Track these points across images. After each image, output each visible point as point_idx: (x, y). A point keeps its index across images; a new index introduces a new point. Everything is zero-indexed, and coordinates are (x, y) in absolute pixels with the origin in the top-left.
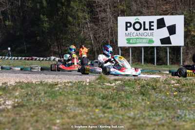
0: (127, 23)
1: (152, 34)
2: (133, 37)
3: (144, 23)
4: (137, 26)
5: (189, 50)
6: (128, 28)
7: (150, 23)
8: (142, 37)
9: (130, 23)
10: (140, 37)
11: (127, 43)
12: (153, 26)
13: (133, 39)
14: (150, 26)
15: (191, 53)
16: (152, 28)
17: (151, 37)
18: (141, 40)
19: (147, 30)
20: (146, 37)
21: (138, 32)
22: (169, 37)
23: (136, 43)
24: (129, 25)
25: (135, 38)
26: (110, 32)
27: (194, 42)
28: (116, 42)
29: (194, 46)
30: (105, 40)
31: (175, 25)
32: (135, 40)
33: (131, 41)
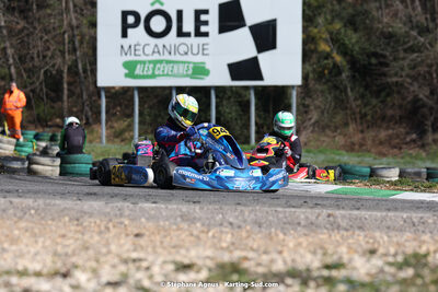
0: (125, 14)
1: (203, 50)
2: (143, 58)
3: (180, 13)
4: (158, 24)
5: (310, 97)
6: (130, 31)
7: (198, 13)
8: (172, 58)
9: (136, 15)
10: (166, 57)
11: (126, 75)
12: (206, 23)
13: (144, 62)
14: (198, 23)
15: (317, 107)
16: (203, 29)
17: (199, 59)
18: (168, 68)
19: (188, 35)
22: (255, 59)
23: (153, 76)
24: (131, 19)
25: (150, 62)
26: (66, 41)
27: (326, 72)
28: (85, 71)
29: (325, 87)
30: (53, 66)
31: (275, 20)
32: (151, 66)
33: (138, 71)
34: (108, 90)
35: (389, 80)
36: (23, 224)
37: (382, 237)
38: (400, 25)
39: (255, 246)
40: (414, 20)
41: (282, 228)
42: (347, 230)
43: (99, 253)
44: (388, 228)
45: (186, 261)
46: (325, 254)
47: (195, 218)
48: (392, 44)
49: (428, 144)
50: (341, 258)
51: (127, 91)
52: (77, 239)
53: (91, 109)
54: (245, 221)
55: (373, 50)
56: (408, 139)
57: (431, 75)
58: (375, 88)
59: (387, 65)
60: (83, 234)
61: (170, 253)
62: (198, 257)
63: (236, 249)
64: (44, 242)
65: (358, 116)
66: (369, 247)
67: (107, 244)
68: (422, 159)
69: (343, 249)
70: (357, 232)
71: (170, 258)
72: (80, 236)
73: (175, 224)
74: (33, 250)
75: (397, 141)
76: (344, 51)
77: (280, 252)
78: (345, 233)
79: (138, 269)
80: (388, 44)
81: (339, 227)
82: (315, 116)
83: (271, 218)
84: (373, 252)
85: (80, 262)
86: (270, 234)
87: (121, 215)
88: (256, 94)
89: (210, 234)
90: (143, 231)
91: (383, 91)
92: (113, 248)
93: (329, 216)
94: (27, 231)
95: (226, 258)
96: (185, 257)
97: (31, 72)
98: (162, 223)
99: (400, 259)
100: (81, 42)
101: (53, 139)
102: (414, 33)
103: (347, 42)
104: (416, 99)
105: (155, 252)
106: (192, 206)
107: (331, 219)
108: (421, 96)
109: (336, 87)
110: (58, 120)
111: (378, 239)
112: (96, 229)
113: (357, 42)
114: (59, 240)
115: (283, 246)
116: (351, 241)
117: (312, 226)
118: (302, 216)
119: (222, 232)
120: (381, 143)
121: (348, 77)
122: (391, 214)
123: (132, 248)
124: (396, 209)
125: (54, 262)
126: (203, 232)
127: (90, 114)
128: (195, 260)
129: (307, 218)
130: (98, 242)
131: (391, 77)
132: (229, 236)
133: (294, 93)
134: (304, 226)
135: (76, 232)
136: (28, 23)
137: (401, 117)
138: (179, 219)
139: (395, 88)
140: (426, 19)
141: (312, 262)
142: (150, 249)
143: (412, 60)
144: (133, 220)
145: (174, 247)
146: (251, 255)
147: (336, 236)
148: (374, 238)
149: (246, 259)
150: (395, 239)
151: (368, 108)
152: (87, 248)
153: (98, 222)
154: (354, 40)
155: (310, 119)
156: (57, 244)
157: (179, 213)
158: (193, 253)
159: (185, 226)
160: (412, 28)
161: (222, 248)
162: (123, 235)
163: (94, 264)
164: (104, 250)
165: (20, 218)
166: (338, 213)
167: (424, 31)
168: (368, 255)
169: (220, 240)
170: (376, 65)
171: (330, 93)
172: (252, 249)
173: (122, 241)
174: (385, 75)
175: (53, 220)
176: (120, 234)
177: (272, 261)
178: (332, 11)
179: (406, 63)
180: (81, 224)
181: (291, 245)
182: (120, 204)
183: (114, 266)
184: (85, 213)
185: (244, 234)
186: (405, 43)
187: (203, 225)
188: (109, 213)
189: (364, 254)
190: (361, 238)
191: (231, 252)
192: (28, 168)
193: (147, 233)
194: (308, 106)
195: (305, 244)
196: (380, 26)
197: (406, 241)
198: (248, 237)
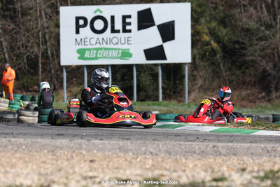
0: (78, 19)
1: (128, 41)
2: (90, 47)
3: (113, 18)
4: (99, 25)
5: (197, 70)
6: (81, 29)
7: (124, 18)
8: (109, 46)
9: (85, 19)
10: (105, 46)
11: (79, 58)
12: (130, 24)
13: (90, 50)
14: (125, 24)
15: (201, 77)
16: (128, 28)
17: (125, 47)
19: (118, 31)
20: (116, 46)
21: (100, 36)
23: (96, 58)
24: (81, 22)
25: (94, 49)
26: (40, 37)
27: (207, 54)
28: (53, 55)
29: (207, 63)
30: (32, 53)
31: (174, 22)
32: (95, 52)
33: (87, 55)
34: (67, 67)
35: (247, 58)
36: (18, 155)
37: (248, 160)
38: (254, 23)
39: (168, 167)
40: (262, 20)
41: (184, 156)
42: (225, 156)
43: (68, 173)
44: (252, 154)
45: (124, 178)
46: (213, 172)
47: (128, 150)
48: (249, 36)
49: (273, 99)
50: (223, 174)
51: (79, 68)
52: (53, 165)
53: (57, 80)
54: (160, 151)
55: (236, 39)
56: (260, 96)
57: (274, 55)
58: (238, 64)
59: (246, 49)
60: (57, 161)
61: (113, 172)
62: (132, 175)
63: (156, 169)
64: (32, 166)
65: (228, 82)
66: (241, 166)
67: (73, 167)
68: (269, 109)
69: (225, 168)
70: (232, 157)
71: (113, 176)
72: (55, 162)
73: (115, 153)
74: (25, 172)
75: (253, 97)
76: (218, 41)
77: (184, 171)
78: (224, 158)
79: (94, 183)
80: (246, 36)
81: (220, 154)
82: (200, 82)
83: (177, 149)
84: (244, 170)
85: (56, 179)
86: (176, 159)
87: (81, 148)
88: (162, 69)
89: (138, 160)
90: (95, 158)
91: (244, 65)
92: (77, 169)
93: (214, 147)
94: (21, 159)
95: (150, 175)
96: (123, 174)
97: (19, 56)
98: (107, 153)
99: (262, 174)
100: (50, 37)
101: (33, 99)
102: (263, 28)
103: (220, 35)
104: (265, 71)
105: (103, 172)
106: (125, 142)
107: (215, 148)
108: (268, 69)
109: (214, 64)
110: (36, 87)
111: (246, 161)
112: (65, 158)
113: (226, 35)
114: (42, 165)
115: (185, 167)
116: (229, 163)
117: (203, 154)
118: (197, 147)
119: (145, 158)
120: (243, 99)
121: (220, 57)
122: (253, 145)
123: (88, 169)
124: (256, 142)
125: (39, 180)
126: (133, 158)
127: (56, 83)
128: (130, 177)
129: (200, 148)
130: (67, 166)
131: (248, 56)
132: (151, 161)
133: (187, 68)
134: (198, 154)
135: (53, 159)
136: (16, 25)
137: (255, 82)
138: (118, 150)
139: (251, 64)
140: (270, 19)
141: (205, 177)
142: (100, 170)
143: (262, 46)
144: (88, 151)
145: (116, 168)
146: (165, 173)
147: (219, 160)
148: (243, 161)
149: (162, 175)
150: (257, 161)
151: (234, 77)
152: (60, 170)
153: (66, 153)
154: (224, 33)
155: (197, 84)
156: (41, 167)
157: (117, 146)
158: (128, 172)
159: (121, 154)
160: (261, 25)
161: (147, 169)
162: (82, 161)
163: (65, 181)
164: (71, 171)
165: (16, 151)
166: (220, 145)
167: (269, 27)
168: (241, 172)
169: (145, 163)
170: (238, 49)
171: (209, 68)
172: (166, 169)
173: (82, 165)
174: (244, 55)
175: (37, 152)
176: (80, 160)
177: (179, 177)
178: (210, 15)
179: (258, 47)
180: (55, 154)
181: (191, 166)
182: (79, 141)
183: (78, 182)
184: (58, 147)
185: (160, 160)
186: (257, 35)
187: (133, 154)
188: (73, 147)
189: (238, 171)
190: (235, 161)
191: (152, 171)
192: (18, 118)
193: (98, 160)
194: (196, 76)
195: (199, 165)
196: (241, 24)
197: (264, 162)
198: (163, 161)
